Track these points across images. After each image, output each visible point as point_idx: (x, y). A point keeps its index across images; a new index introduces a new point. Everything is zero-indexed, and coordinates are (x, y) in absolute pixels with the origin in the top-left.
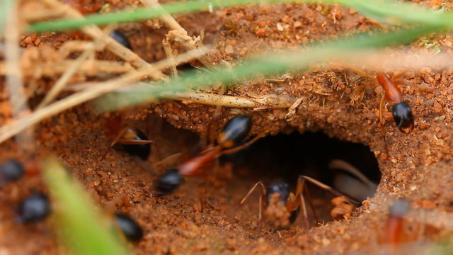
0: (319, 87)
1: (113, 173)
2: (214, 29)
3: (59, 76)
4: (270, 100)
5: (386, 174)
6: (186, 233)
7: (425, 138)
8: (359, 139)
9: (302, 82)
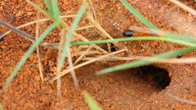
0: (152, 54)
1: (92, 80)
2: (120, 35)
3: (79, 56)
4: (138, 58)
5: (173, 79)
6: (115, 99)
7: (184, 69)
8: (164, 68)
9: (147, 52)
